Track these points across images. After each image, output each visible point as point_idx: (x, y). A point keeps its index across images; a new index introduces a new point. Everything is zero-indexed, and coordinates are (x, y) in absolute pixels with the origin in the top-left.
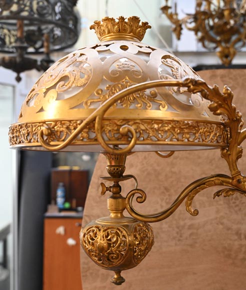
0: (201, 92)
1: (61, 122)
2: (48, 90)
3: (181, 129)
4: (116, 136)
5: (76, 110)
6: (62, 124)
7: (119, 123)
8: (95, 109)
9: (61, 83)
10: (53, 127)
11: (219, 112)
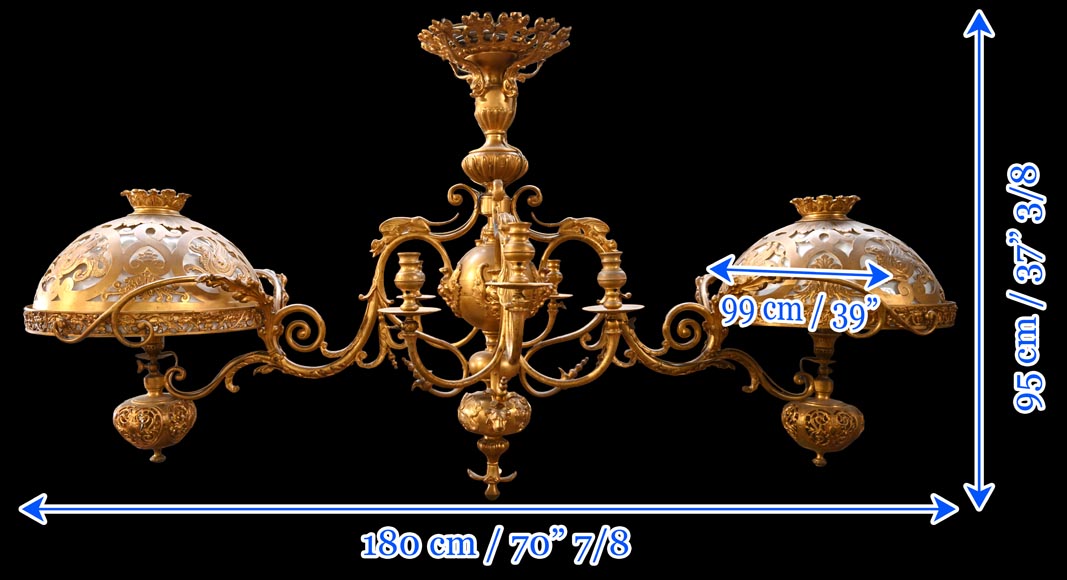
0: (222, 285)
1: (77, 315)
2: (65, 276)
3: (202, 320)
4: (135, 329)
5: (93, 302)
6: (78, 317)
7: (136, 317)
8: (113, 303)
9: (78, 272)
10: (70, 319)
11: (245, 299)
